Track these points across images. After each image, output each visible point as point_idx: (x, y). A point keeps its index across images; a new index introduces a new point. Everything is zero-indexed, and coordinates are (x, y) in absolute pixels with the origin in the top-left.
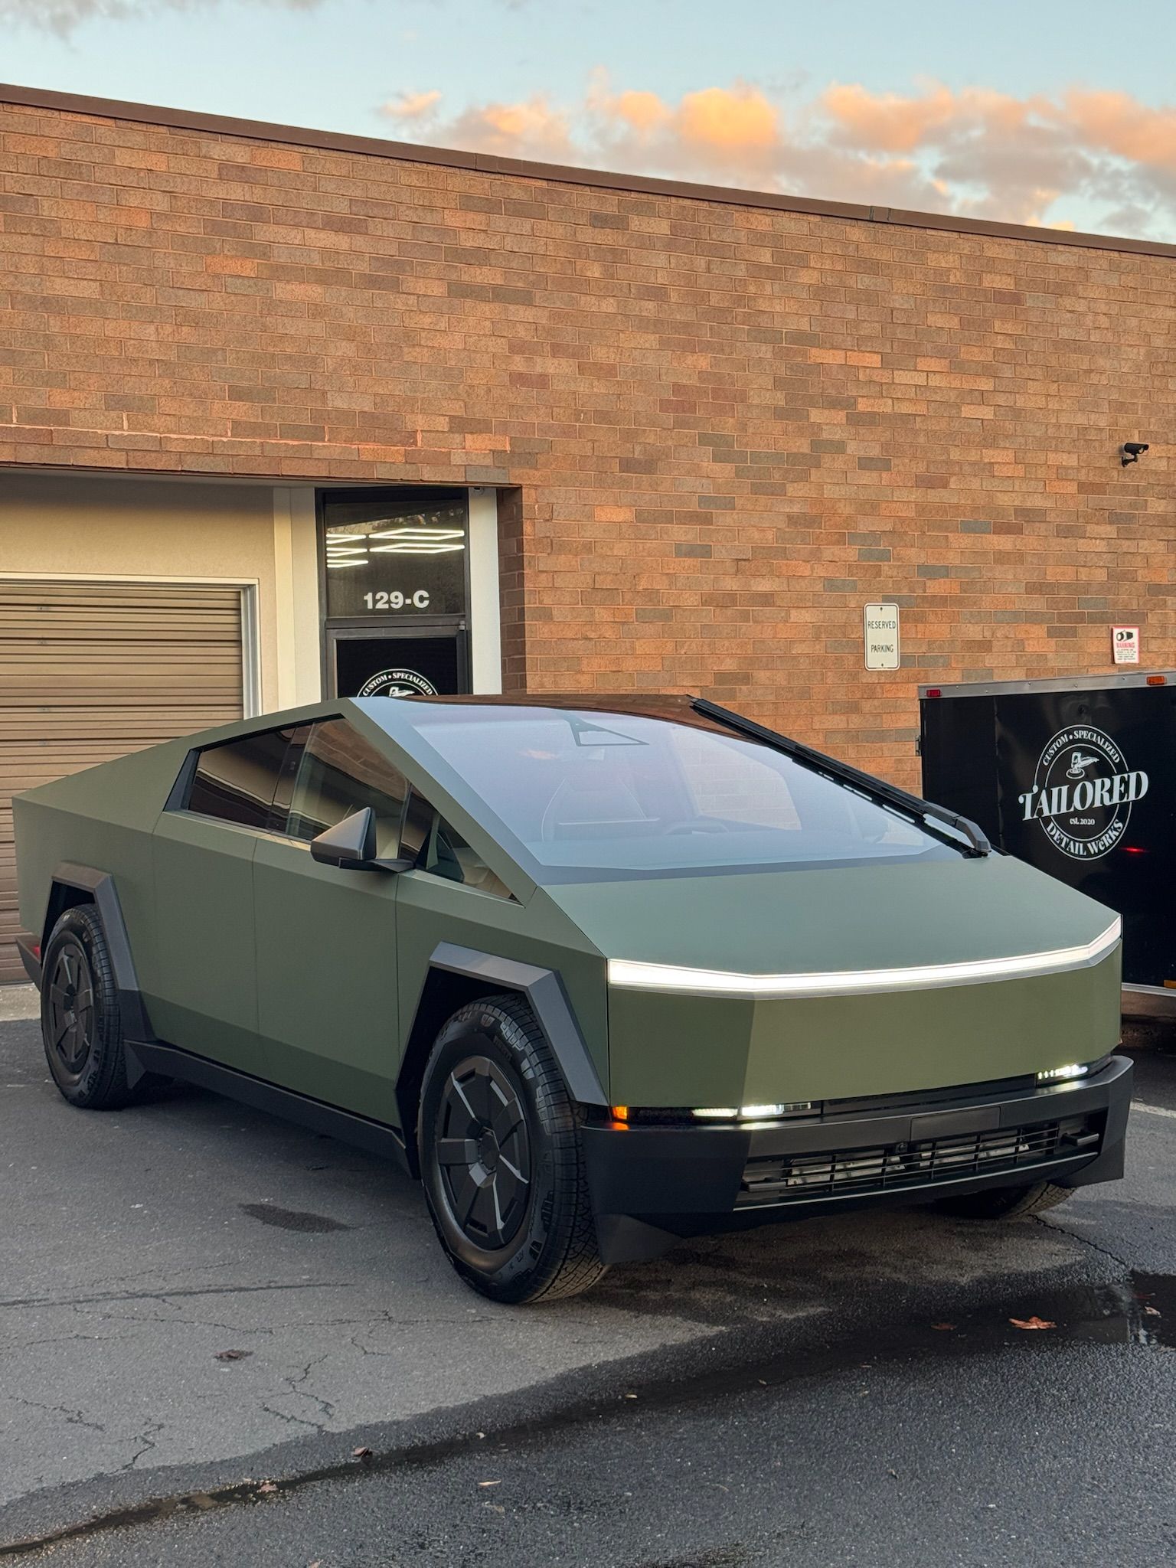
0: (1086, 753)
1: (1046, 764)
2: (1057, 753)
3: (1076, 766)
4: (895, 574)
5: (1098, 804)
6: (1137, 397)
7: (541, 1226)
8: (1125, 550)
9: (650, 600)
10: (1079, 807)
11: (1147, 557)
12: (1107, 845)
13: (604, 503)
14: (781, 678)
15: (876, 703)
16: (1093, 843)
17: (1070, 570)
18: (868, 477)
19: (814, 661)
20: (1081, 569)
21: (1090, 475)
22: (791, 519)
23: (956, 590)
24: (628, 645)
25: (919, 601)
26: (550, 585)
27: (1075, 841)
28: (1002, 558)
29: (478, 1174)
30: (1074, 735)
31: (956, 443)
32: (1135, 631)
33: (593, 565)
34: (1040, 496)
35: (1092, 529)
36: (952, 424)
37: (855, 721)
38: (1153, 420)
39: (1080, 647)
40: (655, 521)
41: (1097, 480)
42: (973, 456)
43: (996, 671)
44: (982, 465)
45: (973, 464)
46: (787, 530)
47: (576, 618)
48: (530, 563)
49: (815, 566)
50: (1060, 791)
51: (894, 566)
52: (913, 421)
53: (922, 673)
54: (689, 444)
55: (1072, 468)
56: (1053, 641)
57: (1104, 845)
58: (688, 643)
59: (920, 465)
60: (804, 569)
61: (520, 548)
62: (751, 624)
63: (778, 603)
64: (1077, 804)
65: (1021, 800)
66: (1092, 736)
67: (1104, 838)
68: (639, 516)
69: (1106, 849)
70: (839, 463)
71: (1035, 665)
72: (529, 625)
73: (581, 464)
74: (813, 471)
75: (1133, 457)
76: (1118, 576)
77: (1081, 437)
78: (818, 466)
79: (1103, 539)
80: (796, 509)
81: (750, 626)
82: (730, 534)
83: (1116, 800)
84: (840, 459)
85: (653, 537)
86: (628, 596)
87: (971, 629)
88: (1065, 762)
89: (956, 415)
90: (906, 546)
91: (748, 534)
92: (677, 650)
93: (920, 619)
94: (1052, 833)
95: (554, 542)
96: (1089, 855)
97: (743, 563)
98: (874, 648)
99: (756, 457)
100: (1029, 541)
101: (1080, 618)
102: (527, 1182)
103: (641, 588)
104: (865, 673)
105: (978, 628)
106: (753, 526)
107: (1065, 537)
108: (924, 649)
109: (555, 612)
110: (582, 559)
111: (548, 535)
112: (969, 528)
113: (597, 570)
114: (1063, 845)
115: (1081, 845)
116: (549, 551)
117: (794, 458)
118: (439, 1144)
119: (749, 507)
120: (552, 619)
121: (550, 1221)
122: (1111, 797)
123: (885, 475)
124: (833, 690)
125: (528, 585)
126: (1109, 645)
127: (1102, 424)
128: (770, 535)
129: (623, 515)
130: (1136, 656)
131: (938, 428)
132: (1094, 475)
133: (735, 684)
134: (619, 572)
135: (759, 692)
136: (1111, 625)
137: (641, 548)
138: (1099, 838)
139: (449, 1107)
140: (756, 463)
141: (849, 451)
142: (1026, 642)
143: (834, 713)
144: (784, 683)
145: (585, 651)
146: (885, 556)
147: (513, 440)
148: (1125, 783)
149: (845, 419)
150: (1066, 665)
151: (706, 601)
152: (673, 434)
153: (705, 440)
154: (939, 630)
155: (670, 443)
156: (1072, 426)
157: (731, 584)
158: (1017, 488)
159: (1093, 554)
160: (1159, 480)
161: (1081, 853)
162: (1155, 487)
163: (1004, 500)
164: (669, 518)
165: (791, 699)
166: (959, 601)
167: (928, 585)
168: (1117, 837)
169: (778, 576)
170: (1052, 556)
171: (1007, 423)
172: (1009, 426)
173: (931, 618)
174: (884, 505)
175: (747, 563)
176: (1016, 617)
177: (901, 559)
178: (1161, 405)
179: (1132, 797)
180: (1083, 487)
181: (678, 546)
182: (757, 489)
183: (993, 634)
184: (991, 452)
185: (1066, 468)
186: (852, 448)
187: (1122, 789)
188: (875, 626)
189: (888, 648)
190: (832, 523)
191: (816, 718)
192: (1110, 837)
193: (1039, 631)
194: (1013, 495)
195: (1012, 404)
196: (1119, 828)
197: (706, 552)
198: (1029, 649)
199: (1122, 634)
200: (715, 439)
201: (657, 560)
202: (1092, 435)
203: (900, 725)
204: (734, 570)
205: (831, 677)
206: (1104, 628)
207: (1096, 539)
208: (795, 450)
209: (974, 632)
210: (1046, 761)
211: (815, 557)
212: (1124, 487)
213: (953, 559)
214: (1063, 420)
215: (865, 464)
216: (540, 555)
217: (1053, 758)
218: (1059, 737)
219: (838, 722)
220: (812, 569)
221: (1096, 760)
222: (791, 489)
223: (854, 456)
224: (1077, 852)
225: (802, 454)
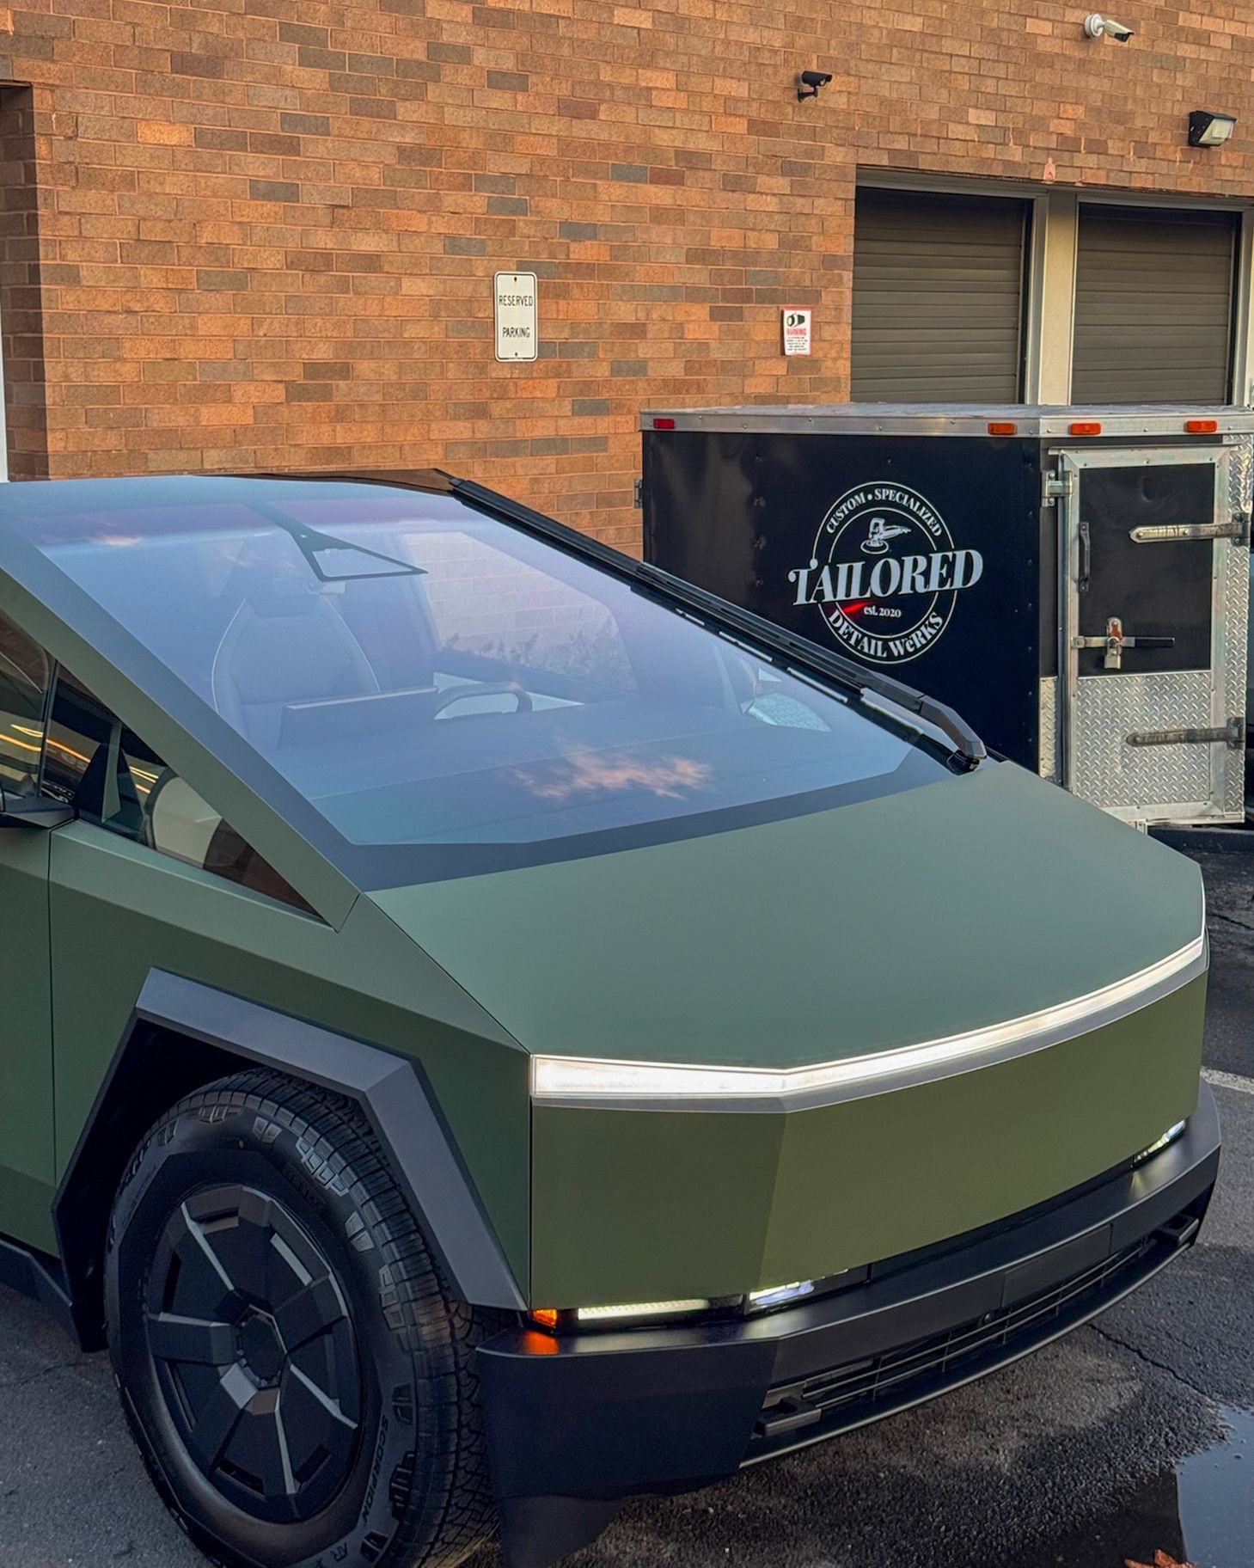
0: (891, 520)
1: (831, 531)
2: (847, 517)
3: (876, 537)
4: (532, 232)
5: (906, 589)
6: (816, 12)
7: (389, 1510)
8: (798, 211)
9: (217, 260)
10: (879, 593)
11: (822, 219)
12: (919, 645)
13: (152, 117)
14: (389, 371)
15: (508, 404)
16: (898, 642)
17: (737, 233)
18: (498, 99)
19: (431, 348)
20: (749, 233)
21: (762, 110)
22: (401, 150)
23: (605, 258)
24: (187, 321)
25: (561, 269)
26: (76, 233)
27: (870, 638)
28: (659, 215)
29: (238, 1385)
30: (874, 495)
31: (607, 58)
32: (807, 314)
33: (137, 207)
34: (705, 134)
35: (764, 182)
36: (602, 33)
37: (483, 429)
38: (833, 43)
39: (746, 334)
40: (221, 147)
41: (769, 117)
42: (627, 77)
43: (650, 364)
44: (637, 91)
45: (627, 88)
46: (397, 167)
47: (114, 281)
48: (46, 199)
49: (434, 219)
50: (850, 570)
51: (532, 222)
52: (555, 25)
53: (564, 365)
54: (267, 38)
55: (742, 100)
56: (716, 326)
57: (914, 645)
58: (268, 321)
59: (564, 85)
60: (420, 223)
61: (31, 176)
62: (351, 295)
63: (387, 268)
64: (875, 587)
65: (792, 577)
66: (901, 498)
67: (913, 635)
68: (198, 136)
69: (917, 651)
70: (464, 77)
71: (694, 357)
72: (49, 290)
73: (118, 58)
74: (431, 86)
75: (812, 89)
76: (792, 243)
77: (753, 60)
78: (437, 80)
79: (774, 195)
80: (409, 138)
81: (350, 299)
82: (322, 169)
83: (934, 585)
84: (465, 71)
85: (219, 170)
86: (186, 253)
87: (622, 308)
88: (860, 530)
89: (608, 21)
90: (546, 195)
91: (347, 170)
92: (253, 330)
93: (562, 293)
94: (837, 625)
95: (81, 170)
96: (891, 656)
97: (341, 211)
98: (507, 332)
99: (356, 62)
100: (691, 195)
101: (746, 296)
102: (354, 1426)
103: (204, 241)
104: (494, 365)
105: (631, 307)
106: (353, 160)
107: (733, 191)
108: (566, 334)
109: (83, 273)
110: (120, 196)
111: (71, 159)
112: (622, 174)
113: (141, 213)
114: (852, 642)
115: (880, 643)
116: (73, 183)
117: (405, 67)
118: (153, 1323)
119: (348, 132)
120: (79, 282)
121: (406, 1502)
122: (927, 583)
123: (520, 97)
124: (456, 387)
125: (44, 233)
126: (779, 331)
127: (777, 44)
128: (375, 174)
129: (177, 136)
130: (807, 345)
131: (585, 37)
132: (767, 111)
133: (331, 378)
134: (172, 217)
135: (362, 390)
136: (781, 306)
137: (203, 185)
138: (907, 636)
139: (175, 1263)
140: (356, 71)
141: (476, 62)
142: (686, 326)
143: (456, 418)
144: (394, 378)
145: (127, 329)
146: (520, 208)
147: (18, 17)
148: (949, 564)
149: (470, 16)
150: (731, 356)
151: (292, 263)
152: (245, 22)
153: (288, 33)
154: (585, 308)
155: (241, 35)
156: (742, 44)
157: (324, 240)
158: (678, 124)
159: (763, 215)
160: (837, 120)
161: (879, 654)
162: (834, 129)
163: (664, 139)
164: (240, 142)
165: (402, 399)
166: (607, 271)
167: (572, 249)
168: (934, 637)
169: (386, 231)
170: (717, 215)
171: (668, 36)
172: (670, 40)
173: (576, 292)
174: (519, 138)
175: (345, 211)
176: (675, 294)
177: (540, 212)
178: (842, 23)
179: (958, 583)
180: (755, 126)
181: (254, 183)
182: (358, 108)
183: (648, 315)
184: (648, 74)
185: (736, 100)
186: (479, 56)
187: (944, 572)
188: (507, 302)
189: (523, 331)
190: (454, 159)
191: (433, 425)
192: (923, 636)
193: (701, 311)
194: (674, 132)
195: (674, 10)
196: (937, 624)
197: (289, 193)
198: (690, 335)
199: (792, 317)
200: (303, 33)
201: (226, 203)
202: (765, 58)
203: (537, 434)
204: (327, 221)
205: (453, 371)
206: (772, 311)
207: (767, 194)
208: (407, 55)
209: (626, 312)
210: (831, 526)
211: (432, 206)
212: (800, 127)
213: (602, 215)
214: (733, 36)
215: (497, 80)
216: (60, 188)
217: (842, 524)
218: (852, 495)
219: (461, 430)
220: (430, 223)
221: (906, 531)
222: (402, 109)
223: (482, 68)
224: (872, 652)
225: (417, 61)
